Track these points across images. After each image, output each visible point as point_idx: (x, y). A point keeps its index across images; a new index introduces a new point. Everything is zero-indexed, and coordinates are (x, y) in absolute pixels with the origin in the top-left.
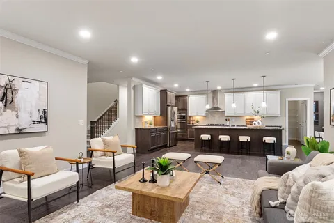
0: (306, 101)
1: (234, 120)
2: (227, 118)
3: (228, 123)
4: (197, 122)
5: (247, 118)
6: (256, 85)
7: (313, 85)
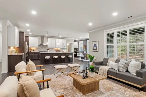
0: (72, 44)
1: (50, 50)
2: (48, 49)
3: (48, 51)
4: (33, 50)
5: (56, 49)
6: (61, 36)
7: (74, 39)
